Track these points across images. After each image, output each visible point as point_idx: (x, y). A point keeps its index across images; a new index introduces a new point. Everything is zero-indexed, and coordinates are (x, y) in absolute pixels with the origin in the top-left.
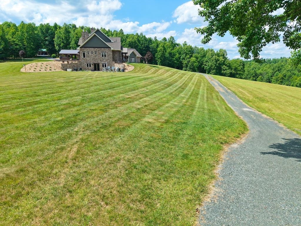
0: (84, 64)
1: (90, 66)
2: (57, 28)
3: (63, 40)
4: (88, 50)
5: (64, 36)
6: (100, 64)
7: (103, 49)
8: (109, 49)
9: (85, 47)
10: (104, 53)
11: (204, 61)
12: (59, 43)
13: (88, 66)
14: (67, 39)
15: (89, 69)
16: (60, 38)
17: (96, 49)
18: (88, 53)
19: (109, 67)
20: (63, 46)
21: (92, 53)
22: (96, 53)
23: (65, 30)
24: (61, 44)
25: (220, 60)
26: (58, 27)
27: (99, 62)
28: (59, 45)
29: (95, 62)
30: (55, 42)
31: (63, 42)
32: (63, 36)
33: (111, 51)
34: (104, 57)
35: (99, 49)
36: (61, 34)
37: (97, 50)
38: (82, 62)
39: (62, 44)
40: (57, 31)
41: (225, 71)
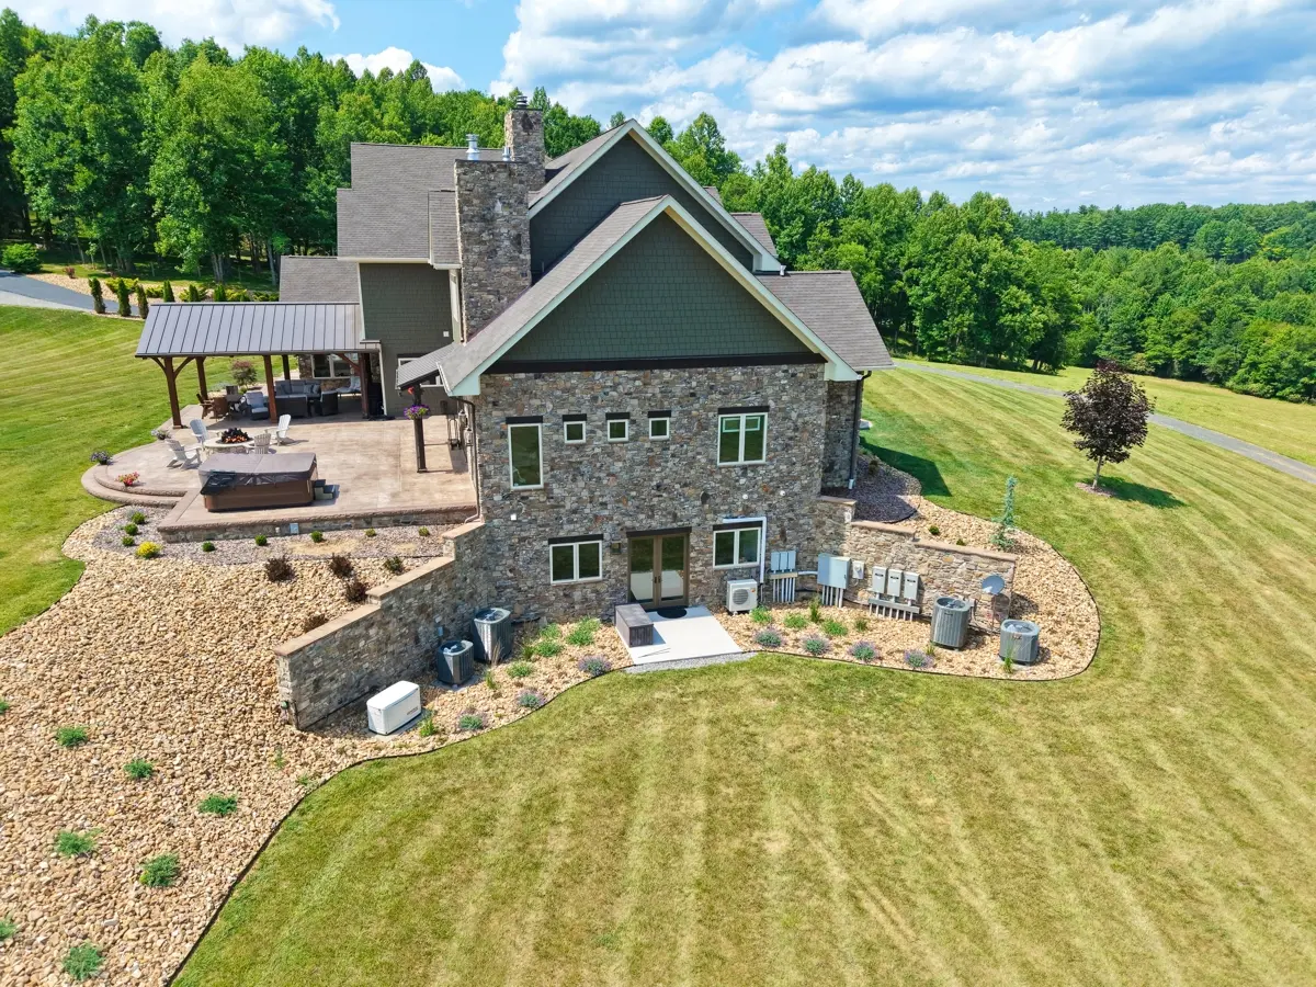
0: (523, 555)
1: (589, 568)
2: (25, 53)
3: (84, 141)
4: (569, 390)
5: (95, 115)
6: (693, 540)
7: (737, 374)
8: (800, 370)
9: (540, 368)
10: (743, 417)
11: (904, 261)
12: (56, 164)
13: (563, 570)
14: (115, 138)
15: (577, 595)
16: (66, 130)
17: (667, 375)
18: (575, 433)
19: (785, 560)
20: (88, 192)
21: (618, 431)
22: (659, 429)
23: (99, 68)
24: (78, 177)
25: (993, 256)
26: (29, 44)
27: (689, 512)
28: (60, 179)
29: (643, 522)
30: (24, 151)
31: (87, 161)
32: (83, 113)
33: (822, 392)
34: (741, 460)
35: (698, 378)
36: (67, 100)
37: (678, 389)
38: (500, 535)
39: (82, 177)
40: (26, 76)
41: (1019, 317)
